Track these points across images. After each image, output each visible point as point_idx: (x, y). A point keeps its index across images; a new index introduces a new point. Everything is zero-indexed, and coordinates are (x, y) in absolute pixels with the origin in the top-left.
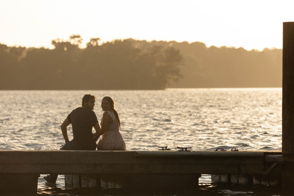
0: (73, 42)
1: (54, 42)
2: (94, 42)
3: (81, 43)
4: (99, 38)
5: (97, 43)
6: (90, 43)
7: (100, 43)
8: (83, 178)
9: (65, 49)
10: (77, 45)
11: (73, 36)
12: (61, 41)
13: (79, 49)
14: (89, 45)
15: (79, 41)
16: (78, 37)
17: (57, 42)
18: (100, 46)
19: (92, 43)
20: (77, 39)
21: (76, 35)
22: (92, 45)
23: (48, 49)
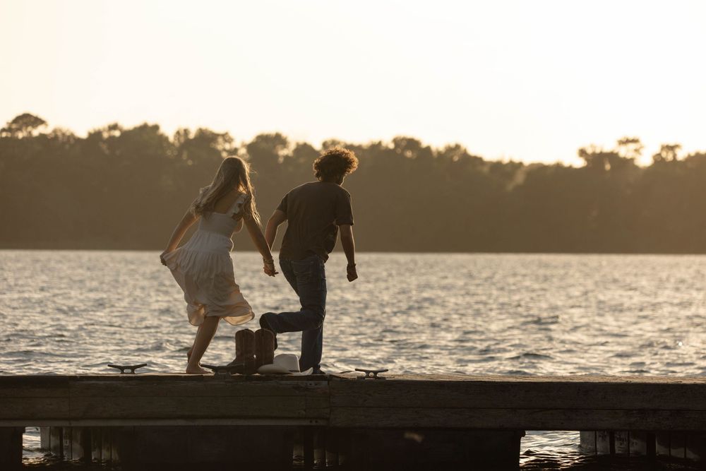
0: (625, 152)
1: (582, 153)
2: (667, 153)
3: (640, 154)
4: (677, 144)
5: (675, 156)
6: (659, 155)
7: (681, 155)
8: (618, 437)
9: (608, 167)
10: (632, 160)
11: (625, 140)
12: (598, 151)
13: (636, 168)
14: (659, 160)
15: (636, 151)
16: (635, 141)
17: (590, 151)
18: (680, 162)
19: (664, 154)
20: (632, 146)
21: (631, 137)
22: (663, 159)
23: (570, 168)
